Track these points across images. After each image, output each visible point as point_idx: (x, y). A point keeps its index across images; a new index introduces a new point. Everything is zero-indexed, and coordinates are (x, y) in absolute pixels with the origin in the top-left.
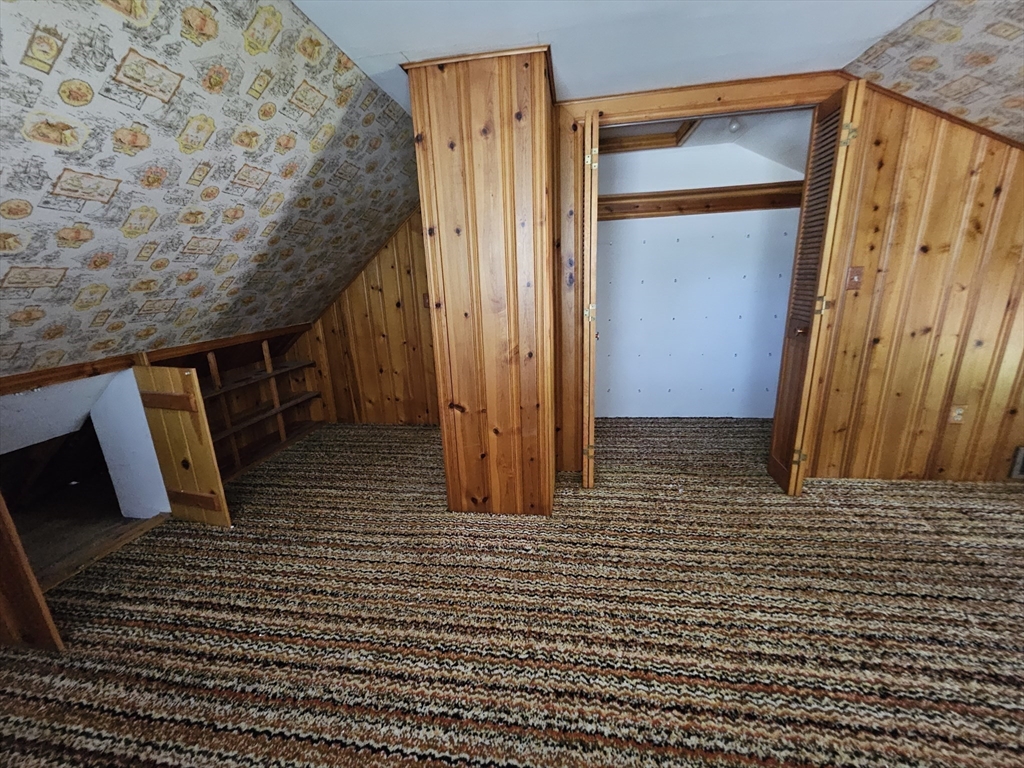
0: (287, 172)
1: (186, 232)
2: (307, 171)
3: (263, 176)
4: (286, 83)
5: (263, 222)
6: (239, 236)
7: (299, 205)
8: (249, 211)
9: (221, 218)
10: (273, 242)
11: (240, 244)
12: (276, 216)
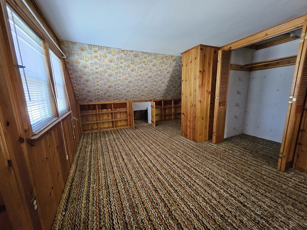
0: (168, 73)
1: (155, 83)
2: (171, 72)
3: (164, 74)
4: (164, 62)
5: (166, 81)
6: (163, 83)
7: (172, 77)
8: (163, 79)
9: (159, 81)
10: (169, 83)
11: (163, 84)
12: (168, 79)
